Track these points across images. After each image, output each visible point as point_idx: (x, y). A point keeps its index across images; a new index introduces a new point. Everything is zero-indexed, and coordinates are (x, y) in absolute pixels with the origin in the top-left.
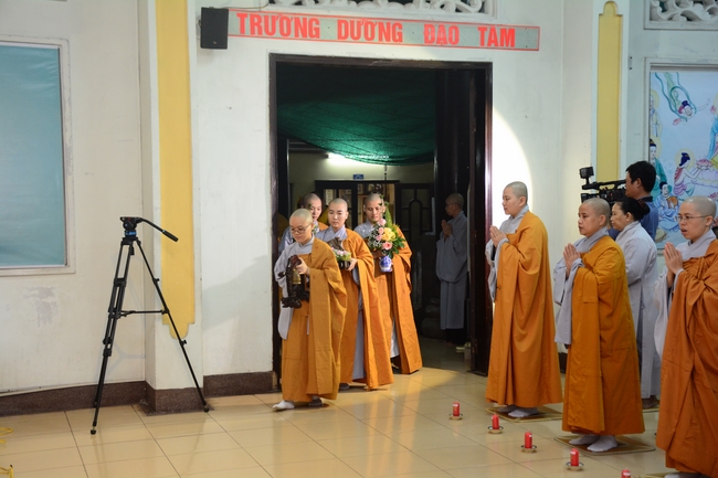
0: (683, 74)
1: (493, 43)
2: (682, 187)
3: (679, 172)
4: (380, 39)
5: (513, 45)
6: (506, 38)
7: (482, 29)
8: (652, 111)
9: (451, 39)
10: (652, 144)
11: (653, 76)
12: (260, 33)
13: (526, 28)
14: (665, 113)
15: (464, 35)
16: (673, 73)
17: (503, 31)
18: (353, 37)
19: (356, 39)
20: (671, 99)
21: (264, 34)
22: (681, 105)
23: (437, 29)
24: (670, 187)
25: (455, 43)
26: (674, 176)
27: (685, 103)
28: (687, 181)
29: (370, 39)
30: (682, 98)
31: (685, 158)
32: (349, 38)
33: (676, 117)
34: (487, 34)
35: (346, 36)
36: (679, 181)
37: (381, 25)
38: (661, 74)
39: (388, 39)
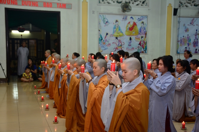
0: (106, 15)
1: (60, 7)
2: (106, 40)
3: (106, 37)
4: (33, 5)
5: (65, 8)
6: (64, 6)
7: (58, 4)
8: (99, 23)
9: (50, 6)
10: (99, 31)
11: (100, 16)
12: (2, 3)
13: (69, 4)
14: (102, 24)
15: (53, 5)
16: (104, 15)
17: (63, 5)
18: (26, 4)
19: (27, 5)
20: (104, 21)
21: (3, 3)
22: (106, 22)
23: (47, 4)
24: (103, 40)
25: (51, 7)
26: (104, 38)
27: (107, 22)
28: (108, 39)
29: (30, 5)
30: (106, 21)
31: (107, 34)
32: (25, 5)
33: (105, 25)
34: (59, 5)
35: (24, 4)
36: (106, 39)
37: (33, 2)
38: (101, 15)
39: (34, 5)
